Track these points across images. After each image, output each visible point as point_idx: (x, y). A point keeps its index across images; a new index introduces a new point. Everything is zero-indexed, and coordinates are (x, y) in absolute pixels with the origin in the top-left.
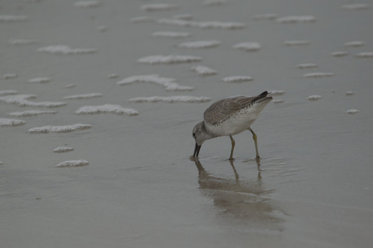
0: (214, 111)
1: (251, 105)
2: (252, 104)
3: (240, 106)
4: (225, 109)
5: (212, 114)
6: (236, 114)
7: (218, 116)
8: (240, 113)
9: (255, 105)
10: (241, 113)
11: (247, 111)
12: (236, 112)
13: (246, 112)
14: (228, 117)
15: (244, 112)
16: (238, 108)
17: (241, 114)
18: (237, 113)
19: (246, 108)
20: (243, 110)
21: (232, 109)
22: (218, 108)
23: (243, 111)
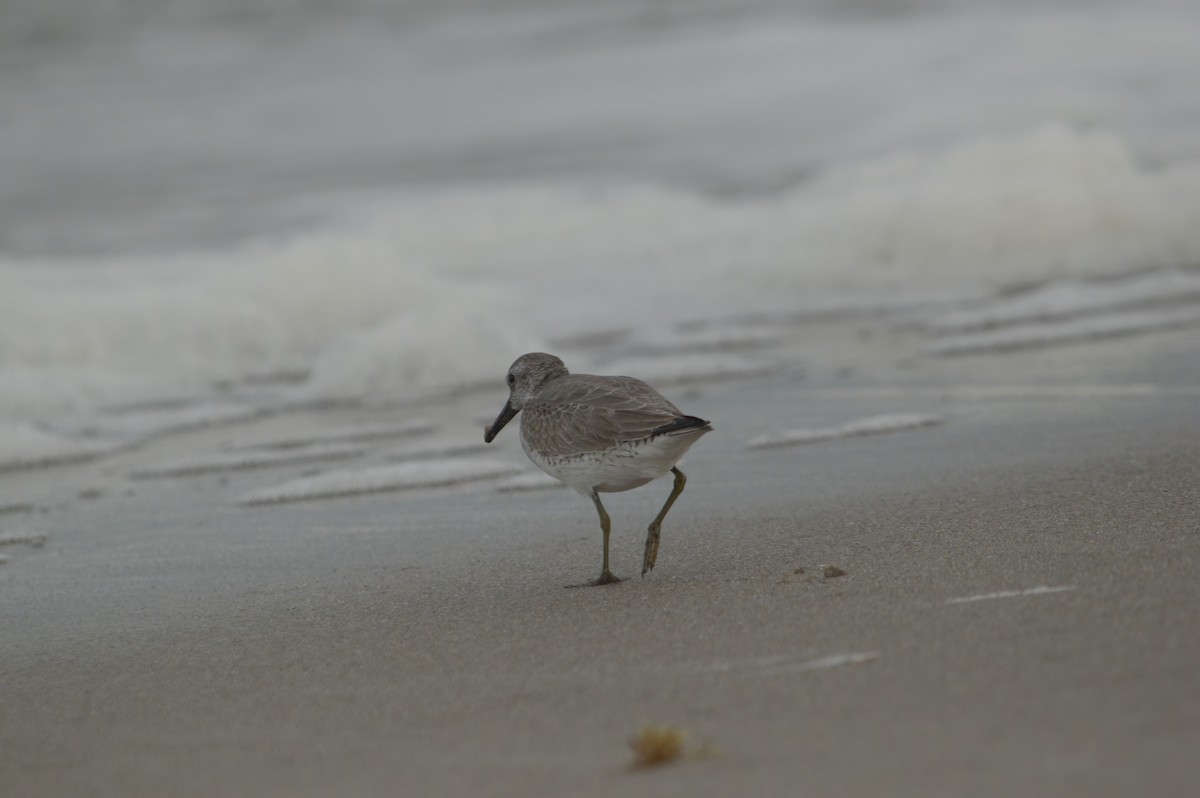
0: (547, 419)
1: (649, 440)
2: (652, 440)
3: (617, 434)
4: (577, 428)
5: (541, 426)
6: (604, 455)
7: (553, 439)
8: (614, 453)
9: (661, 439)
10: (619, 454)
11: (636, 453)
12: (604, 449)
13: (633, 454)
14: (579, 453)
15: (626, 454)
16: (611, 438)
17: (619, 457)
18: (606, 452)
19: (634, 444)
20: (626, 446)
21: (593, 437)
22: (559, 413)
23: (625, 450)
